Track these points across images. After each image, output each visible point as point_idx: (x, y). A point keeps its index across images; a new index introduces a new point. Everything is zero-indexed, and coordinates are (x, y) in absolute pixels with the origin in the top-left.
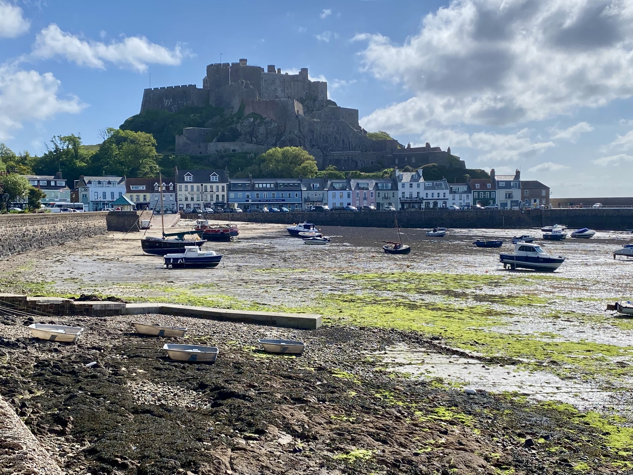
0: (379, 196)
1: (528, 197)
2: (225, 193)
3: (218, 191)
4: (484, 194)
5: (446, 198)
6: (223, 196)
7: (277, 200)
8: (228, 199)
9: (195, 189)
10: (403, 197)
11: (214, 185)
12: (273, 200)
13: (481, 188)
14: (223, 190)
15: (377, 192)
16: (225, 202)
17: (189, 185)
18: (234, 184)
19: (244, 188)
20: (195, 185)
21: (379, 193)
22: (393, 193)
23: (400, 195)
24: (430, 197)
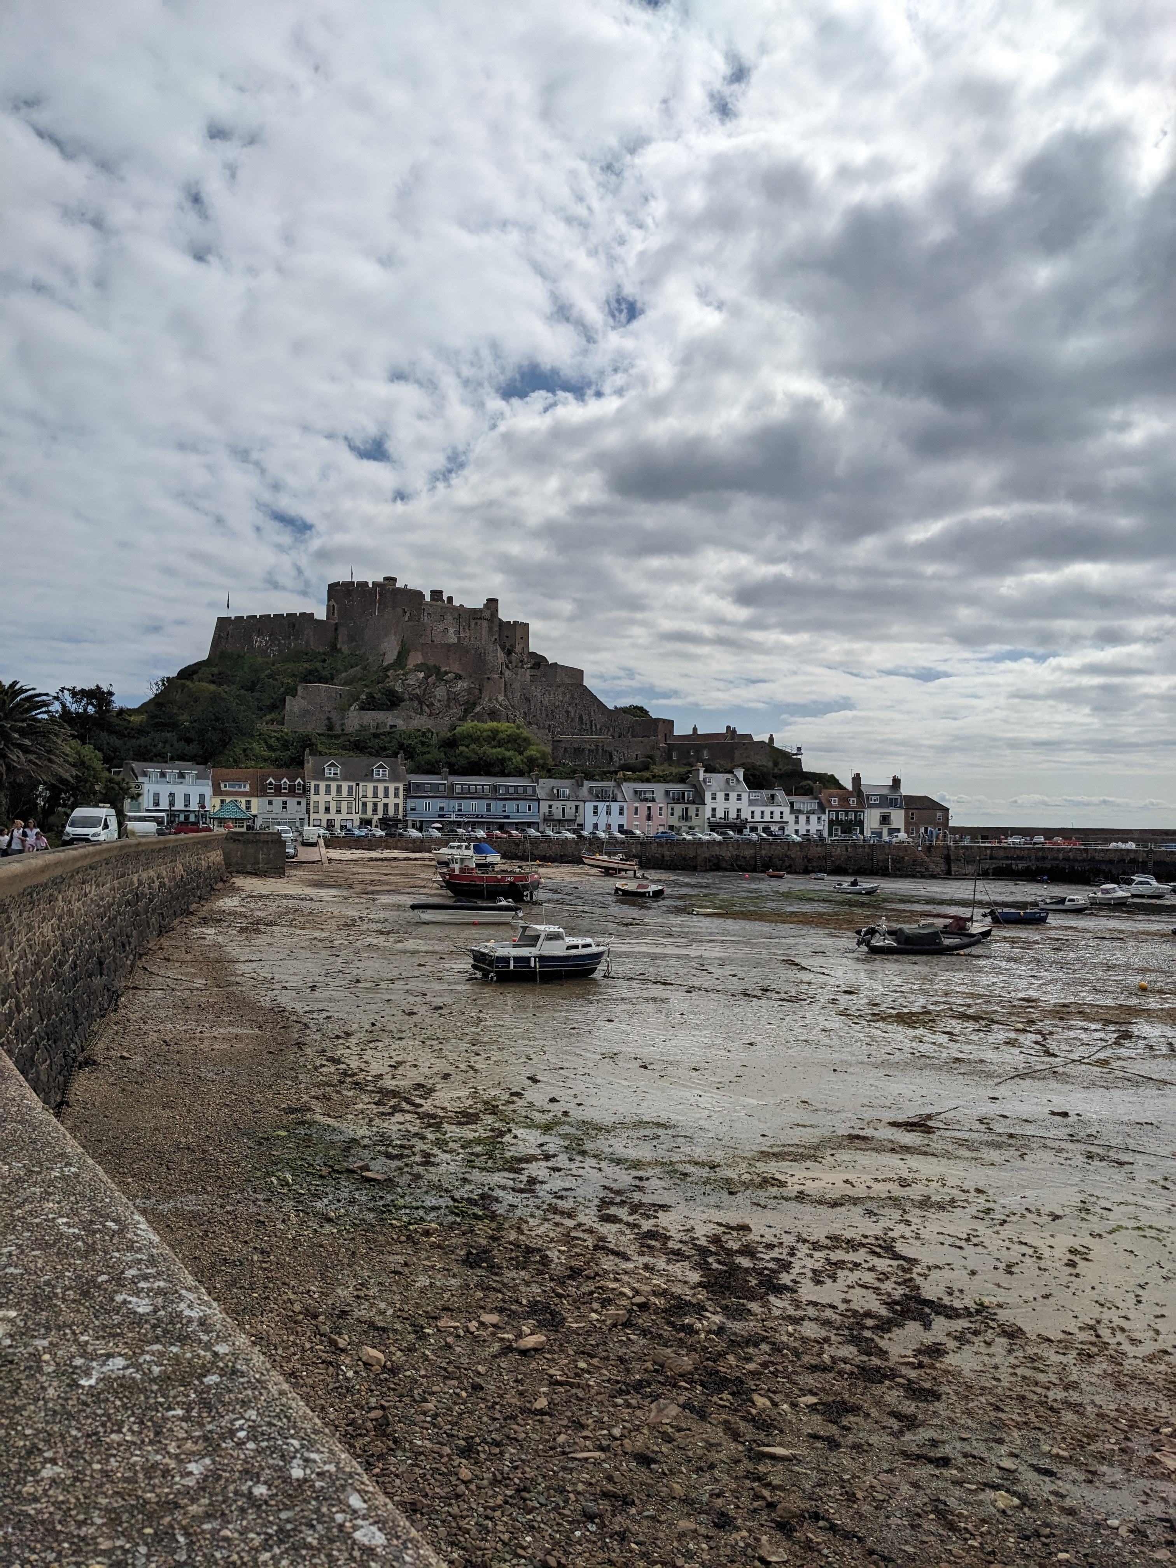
0: (672, 814)
1: (915, 824)
2: (400, 801)
3: (386, 795)
4: (847, 815)
5: (784, 820)
6: (397, 805)
7: (496, 816)
8: (405, 811)
9: (345, 792)
10: (714, 816)
11: (381, 787)
12: (488, 816)
13: (841, 805)
14: (397, 796)
15: (670, 806)
16: (400, 817)
17: (334, 786)
18: (418, 785)
19: (435, 793)
20: (345, 786)
21: (672, 809)
22: (697, 810)
23: (708, 814)
24: (757, 818)
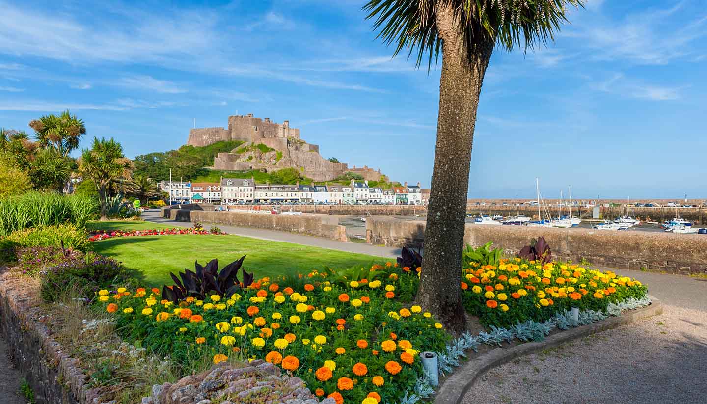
0: (344, 196)
1: (425, 198)
2: (252, 193)
3: (248, 191)
4: (402, 196)
5: (381, 198)
8: (254, 196)
9: (234, 190)
10: (358, 197)
11: (246, 188)
13: (400, 192)
14: (251, 191)
17: (230, 188)
18: (258, 188)
19: (264, 190)
20: (234, 188)
22: (352, 194)
23: (356, 196)
24: (372, 197)
